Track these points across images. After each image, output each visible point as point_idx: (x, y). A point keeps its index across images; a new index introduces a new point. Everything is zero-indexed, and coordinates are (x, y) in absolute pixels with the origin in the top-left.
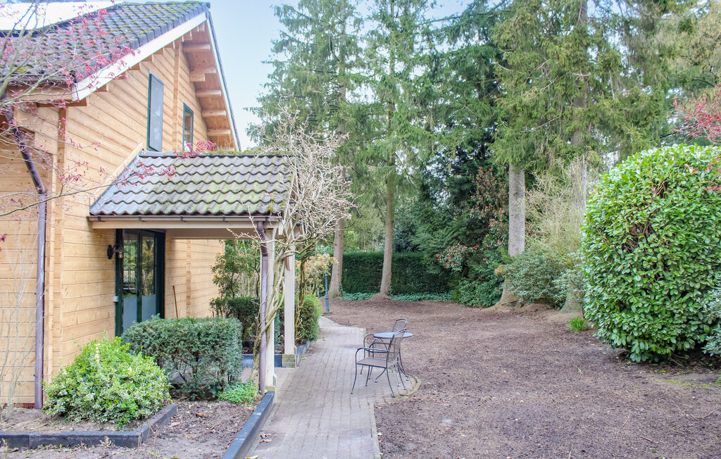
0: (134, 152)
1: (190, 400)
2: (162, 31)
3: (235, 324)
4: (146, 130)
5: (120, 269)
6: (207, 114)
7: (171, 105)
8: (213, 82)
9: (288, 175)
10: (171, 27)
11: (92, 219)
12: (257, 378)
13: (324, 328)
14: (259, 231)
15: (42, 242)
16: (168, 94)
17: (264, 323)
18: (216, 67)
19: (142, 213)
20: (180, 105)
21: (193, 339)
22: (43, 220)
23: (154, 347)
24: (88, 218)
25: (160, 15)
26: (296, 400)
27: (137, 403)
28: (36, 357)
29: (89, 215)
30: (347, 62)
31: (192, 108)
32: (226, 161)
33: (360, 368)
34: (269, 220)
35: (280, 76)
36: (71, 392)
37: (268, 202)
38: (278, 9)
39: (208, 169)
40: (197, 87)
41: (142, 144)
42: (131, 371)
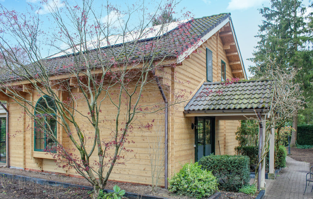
0: (201, 83)
1: (226, 191)
2: (211, 29)
3: (247, 158)
4: (206, 73)
5: (196, 133)
6: (232, 64)
7: (216, 61)
8: (234, 49)
9: (272, 90)
10: (214, 26)
11: (185, 113)
12: (257, 183)
13: (288, 161)
14: (259, 116)
15: (166, 123)
16: (214, 56)
17: (260, 159)
18: (235, 42)
19: (206, 109)
20: (220, 61)
21: (228, 164)
22: (167, 113)
23: (212, 167)
24: (184, 112)
25: (209, 22)
26: (275, 195)
27: (205, 190)
28: (165, 169)
29: (184, 111)
30: (298, 31)
31: (225, 61)
32: (242, 84)
33: (308, 182)
34: (263, 111)
35: (264, 42)
36: (178, 183)
37: (263, 103)
38: (262, 10)
39: (234, 89)
40: (227, 52)
41: (204, 79)
42: (202, 177)
